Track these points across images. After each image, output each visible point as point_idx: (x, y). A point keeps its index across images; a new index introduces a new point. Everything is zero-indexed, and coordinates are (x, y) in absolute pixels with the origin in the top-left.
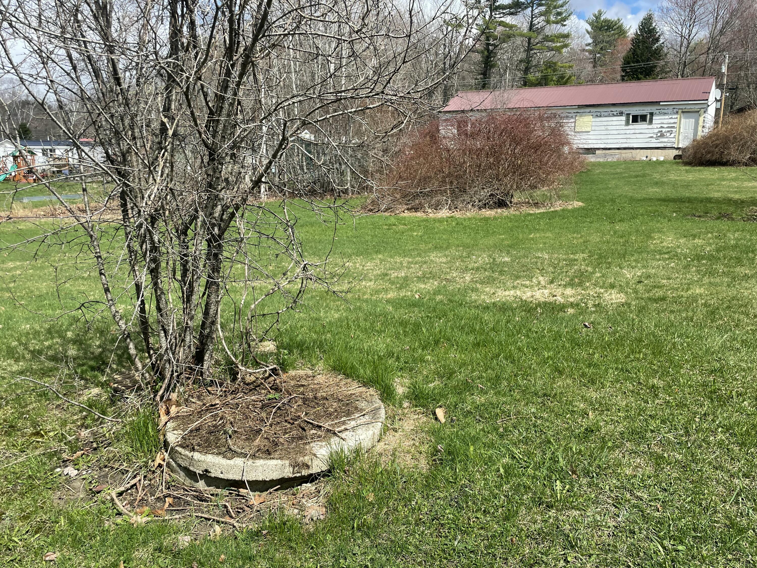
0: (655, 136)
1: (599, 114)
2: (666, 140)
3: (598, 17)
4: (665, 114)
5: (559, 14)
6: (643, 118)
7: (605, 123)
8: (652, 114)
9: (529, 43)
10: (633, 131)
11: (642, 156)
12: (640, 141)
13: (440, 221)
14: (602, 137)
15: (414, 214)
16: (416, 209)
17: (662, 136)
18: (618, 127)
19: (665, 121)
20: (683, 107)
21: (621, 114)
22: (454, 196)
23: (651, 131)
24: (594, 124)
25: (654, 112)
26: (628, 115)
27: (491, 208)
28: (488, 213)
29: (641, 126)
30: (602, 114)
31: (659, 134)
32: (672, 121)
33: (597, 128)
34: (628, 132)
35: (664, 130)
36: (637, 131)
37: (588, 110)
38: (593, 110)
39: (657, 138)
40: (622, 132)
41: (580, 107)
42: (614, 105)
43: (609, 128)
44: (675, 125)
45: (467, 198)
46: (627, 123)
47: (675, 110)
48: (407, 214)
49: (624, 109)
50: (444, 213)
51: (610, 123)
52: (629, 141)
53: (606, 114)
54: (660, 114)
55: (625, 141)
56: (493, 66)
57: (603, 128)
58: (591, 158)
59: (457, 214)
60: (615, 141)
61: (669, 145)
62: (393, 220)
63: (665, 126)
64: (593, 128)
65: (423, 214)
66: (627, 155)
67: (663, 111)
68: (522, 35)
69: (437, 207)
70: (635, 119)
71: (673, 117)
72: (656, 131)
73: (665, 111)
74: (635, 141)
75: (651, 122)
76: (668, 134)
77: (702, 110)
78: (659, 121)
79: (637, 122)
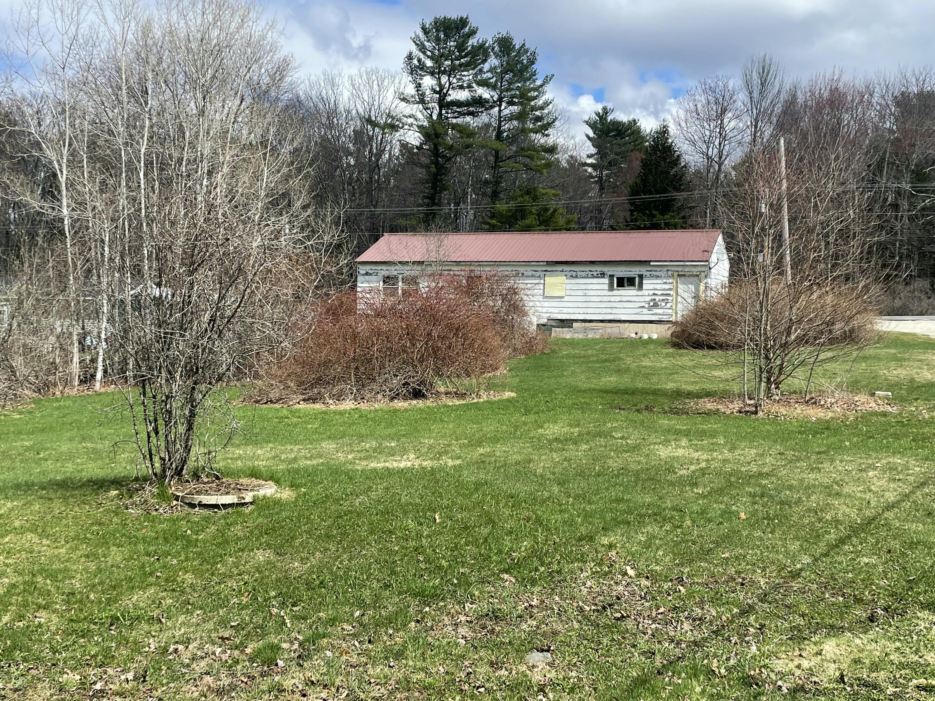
0: (647, 306)
1: (574, 274)
2: (660, 311)
3: (602, 118)
4: (658, 277)
6: (631, 282)
7: (583, 287)
8: (641, 277)
9: (496, 157)
10: (618, 299)
11: (630, 331)
12: (629, 311)
13: (342, 413)
14: (580, 305)
15: (312, 405)
16: (314, 400)
17: (656, 305)
18: (599, 293)
19: (658, 287)
20: (680, 269)
21: (603, 275)
22: (361, 384)
23: (641, 299)
24: (569, 287)
25: (645, 273)
26: (612, 276)
27: (405, 398)
29: (628, 292)
30: (579, 273)
31: (652, 304)
32: (667, 287)
33: (572, 293)
34: (613, 299)
35: (657, 298)
36: (624, 299)
37: (560, 268)
38: (566, 268)
39: (650, 308)
40: (606, 299)
41: (549, 263)
42: (592, 263)
43: (589, 293)
44: (671, 292)
46: (611, 288)
47: (670, 273)
48: (302, 406)
49: (606, 269)
50: (348, 405)
51: (590, 287)
52: (615, 311)
53: (584, 274)
54: (651, 276)
55: (609, 311)
56: (444, 188)
57: (580, 293)
58: (566, 334)
59: (364, 406)
60: (598, 311)
61: (665, 318)
62: (285, 412)
63: (659, 293)
64: (568, 292)
65: (323, 405)
66: (613, 330)
67: (655, 273)
68: (484, 145)
69: (339, 397)
70: (621, 283)
71: (668, 281)
72: (648, 299)
73: (658, 274)
74: (622, 311)
75: (641, 287)
76: (663, 304)
77: (703, 274)
78: (651, 287)
79: (623, 286)
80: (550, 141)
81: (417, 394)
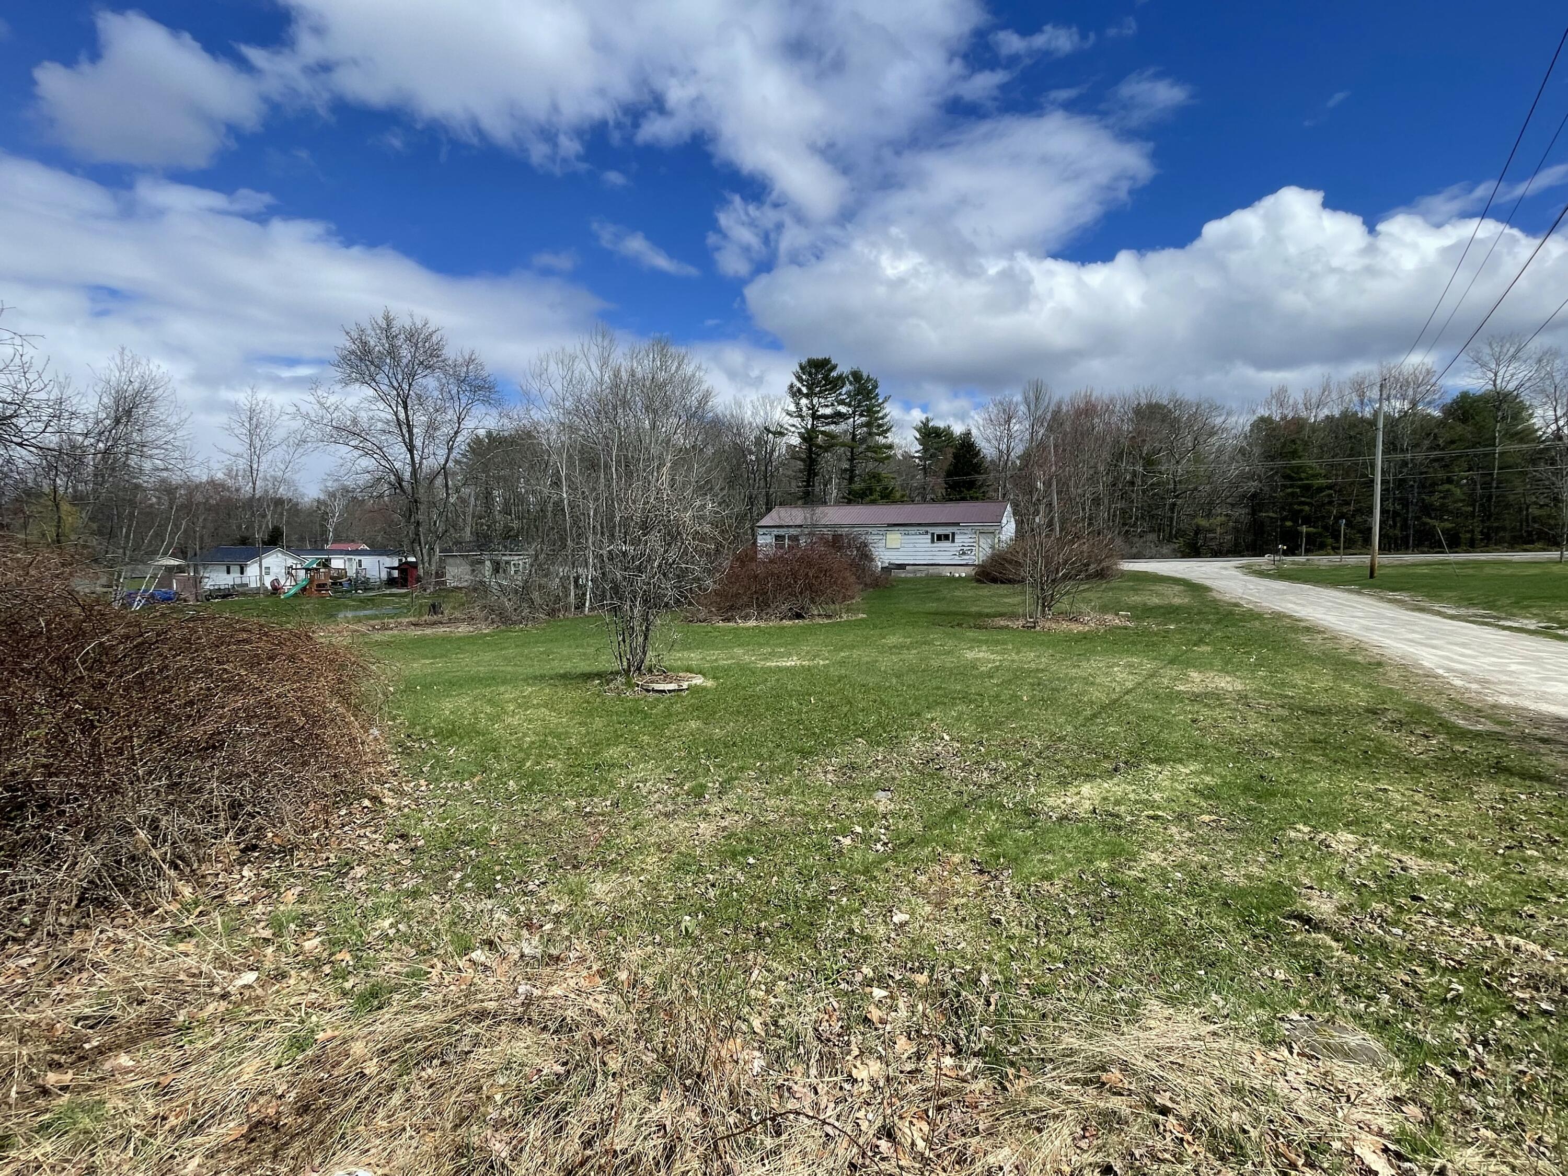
0: (957, 554)
1: (907, 532)
2: (967, 557)
3: (925, 425)
4: (965, 534)
5: (880, 426)
6: (946, 537)
7: (913, 541)
8: (953, 534)
9: (852, 452)
10: (937, 549)
11: (946, 572)
12: (944, 558)
13: (748, 629)
14: (911, 554)
15: (727, 624)
16: (729, 621)
17: (964, 553)
18: (924, 545)
19: (966, 540)
20: (981, 528)
21: (927, 532)
22: (760, 609)
23: (953, 549)
24: (903, 541)
25: (956, 532)
26: (933, 534)
27: (790, 619)
28: (786, 623)
29: (945, 545)
30: (910, 532)
31: (961, 552)
32: (972, 540)
33: (908, 545)
34: (933, 549)
35: (965, 549)
36: (941, 549)
37: (896, 528)
38: (901, 529)
39: (960, 555)
40: (928, 549)
41: (889, 525)
42: (919, 525)
43: (916, 545)
44: (975, 544)
45: (769, 610)
46: (933, 542)
47: (974, 531)
48: (721, 624)
49: (929, 529)
50: (752, 623)
51: (917, 541)
52: (935, 557)
53: (913, 532)
54: (961, 534)
55: (931, 557)
56: (816, 474)
57: (911, 545)
58: (902, 574)
59: (762, 624)
60: (923, 558)
61: (970, 562)
62: (709, 629)
63: (966, 544)
64: (903, 545)
65: (735, 624)
66: (932, 570)
67: (963, 531)
68: (843, 445)
69: (746, 618)
70: (939, 538)
71: (973, 536)
72: (958, 549)
73: (966, 532)
74: (940, 557)
75: (953, 541)
76: (969, 552)
77: (997, 531)
78: (961, 540)
79: (941, 540)
80: (889, 441)
81: (799, 616)
